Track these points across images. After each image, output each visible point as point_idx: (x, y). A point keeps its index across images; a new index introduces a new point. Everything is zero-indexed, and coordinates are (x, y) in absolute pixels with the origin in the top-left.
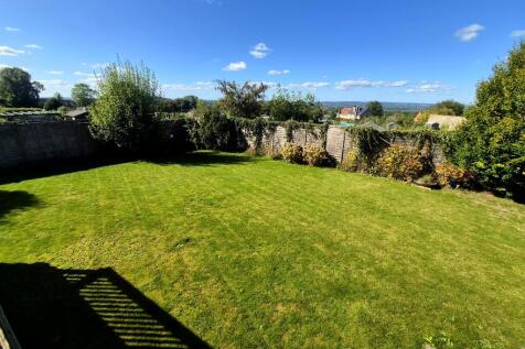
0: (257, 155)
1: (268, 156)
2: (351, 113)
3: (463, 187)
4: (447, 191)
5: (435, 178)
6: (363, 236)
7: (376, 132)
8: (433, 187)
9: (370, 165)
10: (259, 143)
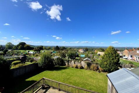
0: (68, 67)
1: (71, 67)
2: (81, 50)
3: (103, 72)
4: (101, 73)
5: (99, 70)
6: (91, 82)
7: (89, 63)
8: (99, 72)
9: (89, 68)
10: (68, 64)
